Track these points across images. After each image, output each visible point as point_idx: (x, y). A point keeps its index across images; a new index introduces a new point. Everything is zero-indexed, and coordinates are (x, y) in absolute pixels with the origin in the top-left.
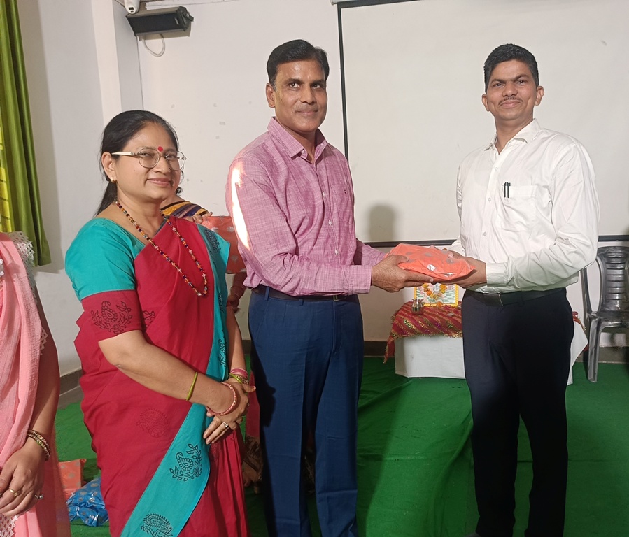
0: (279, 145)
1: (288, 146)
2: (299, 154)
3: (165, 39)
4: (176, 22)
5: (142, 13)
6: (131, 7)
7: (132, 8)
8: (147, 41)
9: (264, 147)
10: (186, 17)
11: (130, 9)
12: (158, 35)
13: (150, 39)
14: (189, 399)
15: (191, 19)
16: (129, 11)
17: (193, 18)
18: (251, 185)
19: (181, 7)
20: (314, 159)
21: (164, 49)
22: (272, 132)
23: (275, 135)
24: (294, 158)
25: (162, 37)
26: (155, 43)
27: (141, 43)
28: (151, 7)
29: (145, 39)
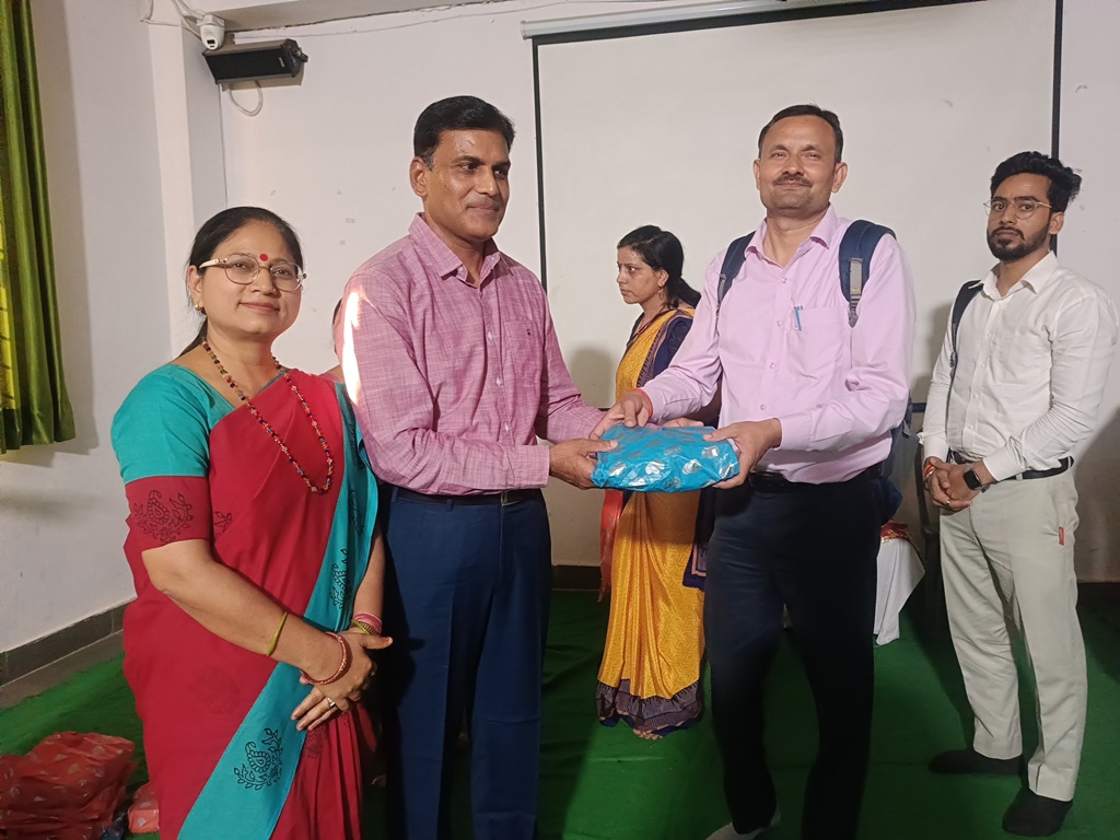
0: (423, 257)
1: (438, 259)
2: (454, 273)
3: (263, 89)
4: (280, 63)
5: (228, 49)
6: (211, 38)
7: (212, 42)
8: (234, 92)
9: (400, 258)
10: (295, 56)
11: (209, 42)
12: (253, 83)
13: (239, 88)
14: (272, 653)
15: (304, 59)
16: (208, 46)
17: (307, 57)
18: (375, 316)
19: (288, 40)
20: (479, 281)
21: (261, 104)
22: (415, 237)
23: (419, 241)
24: (445, 278)
25: (259, 85)
26: (248, 95)
27: (225, 95)
28: (242, 40)
29: (232, 88)
